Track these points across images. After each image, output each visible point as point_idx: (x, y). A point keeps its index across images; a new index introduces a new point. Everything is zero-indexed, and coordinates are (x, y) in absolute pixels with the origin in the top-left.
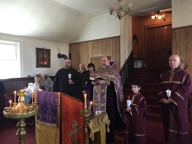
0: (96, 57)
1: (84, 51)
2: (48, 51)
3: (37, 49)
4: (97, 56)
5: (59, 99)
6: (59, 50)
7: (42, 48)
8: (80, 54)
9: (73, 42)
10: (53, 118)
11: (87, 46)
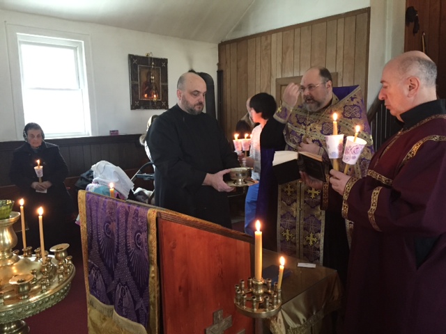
0: (293, 78)
1: (258, 61)
2: (162, 64)
3: (132, 58)
4: (296, 74)
5: (153, 237)
6: (190, 60)
7: (145, 55)
8: (246, 72)
9: (228, 38)
10: (135, 303)
11: (266, 47)
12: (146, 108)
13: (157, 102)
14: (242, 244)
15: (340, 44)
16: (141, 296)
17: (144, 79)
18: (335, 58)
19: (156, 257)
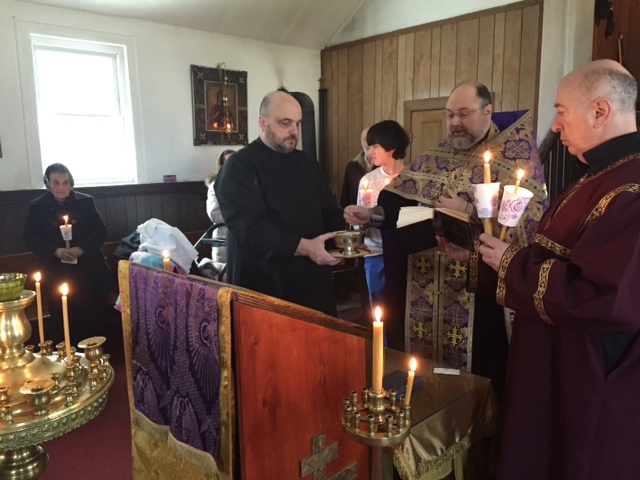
0: (430, 100)
1: (379, 76)
2: (239, 79)
3: (196, 71)
4: (434, 95)
5: (225, 329)
6: (280, 74)
7: (214, 66)
8: (361, 91)
9: (336, 41)
10: (200, 422)
11: (391, 54)
12: (215, 144)
13: (232, 134)
14: (354, 341)
15: (499, 51)
16: (209, 413)
17: (214, 100)
18: (490, 72)
19: (230, 358)
